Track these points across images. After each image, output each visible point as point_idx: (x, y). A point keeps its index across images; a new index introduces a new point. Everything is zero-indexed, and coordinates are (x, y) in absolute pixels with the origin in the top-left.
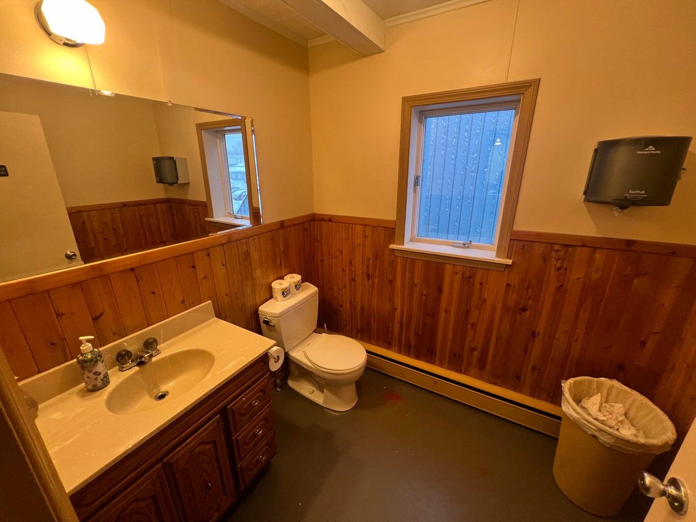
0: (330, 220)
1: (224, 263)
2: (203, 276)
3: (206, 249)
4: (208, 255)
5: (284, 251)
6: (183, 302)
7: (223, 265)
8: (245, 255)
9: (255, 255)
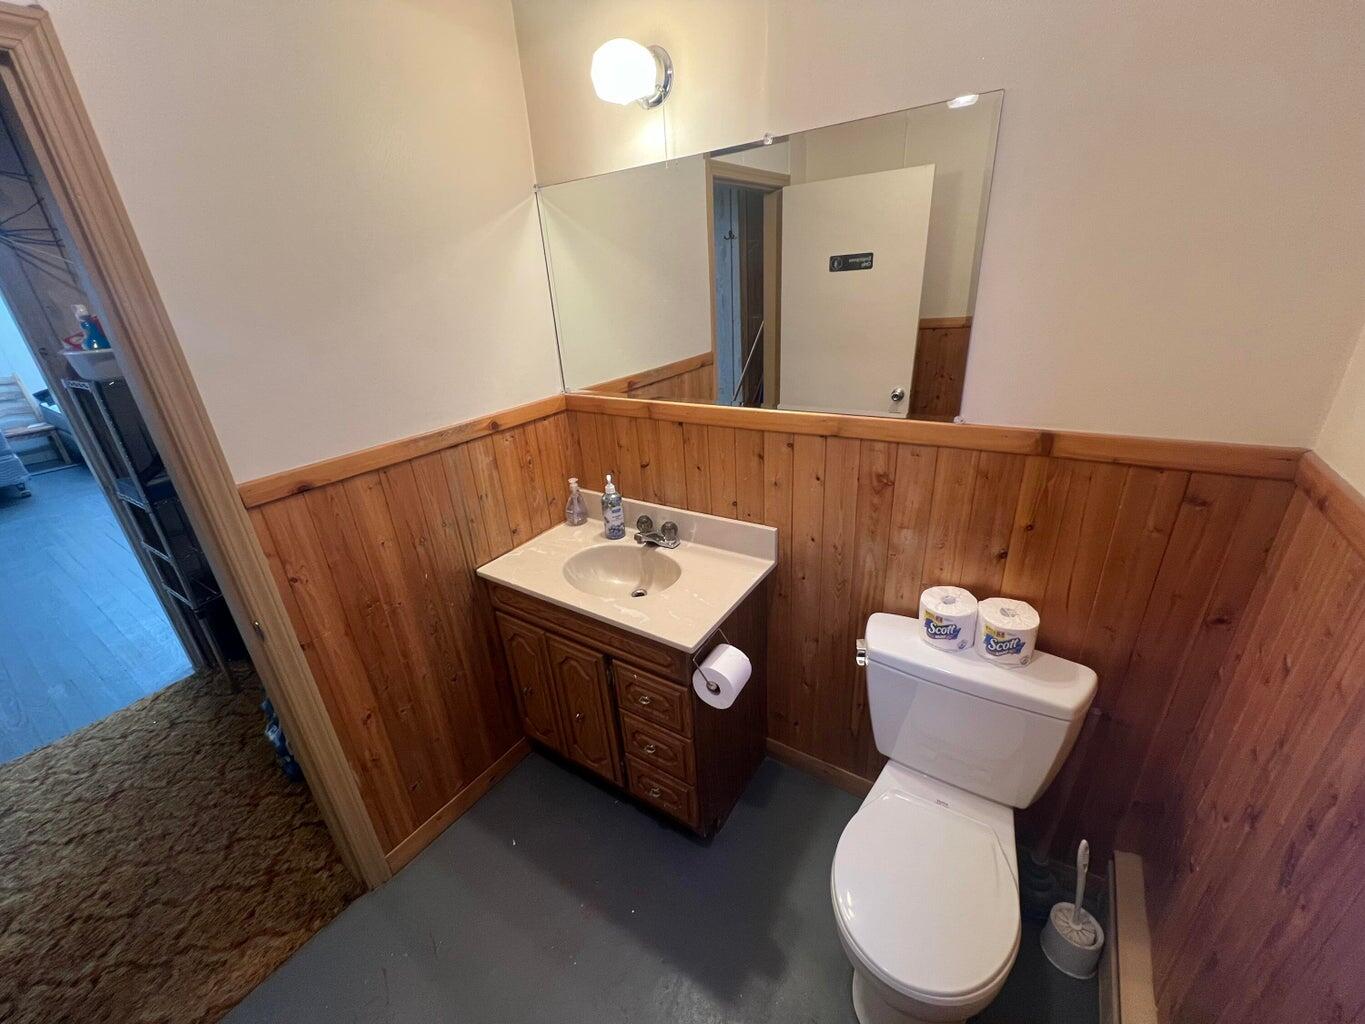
0: (1321, 505)
1: (821, 475)
2: (774, 480)
3: (789, 433)
4: (791, 446)
5: (1030, 528)
6: (735, 504)
7: (818, 479)
8: (879, 481)
9: (910, 495)
